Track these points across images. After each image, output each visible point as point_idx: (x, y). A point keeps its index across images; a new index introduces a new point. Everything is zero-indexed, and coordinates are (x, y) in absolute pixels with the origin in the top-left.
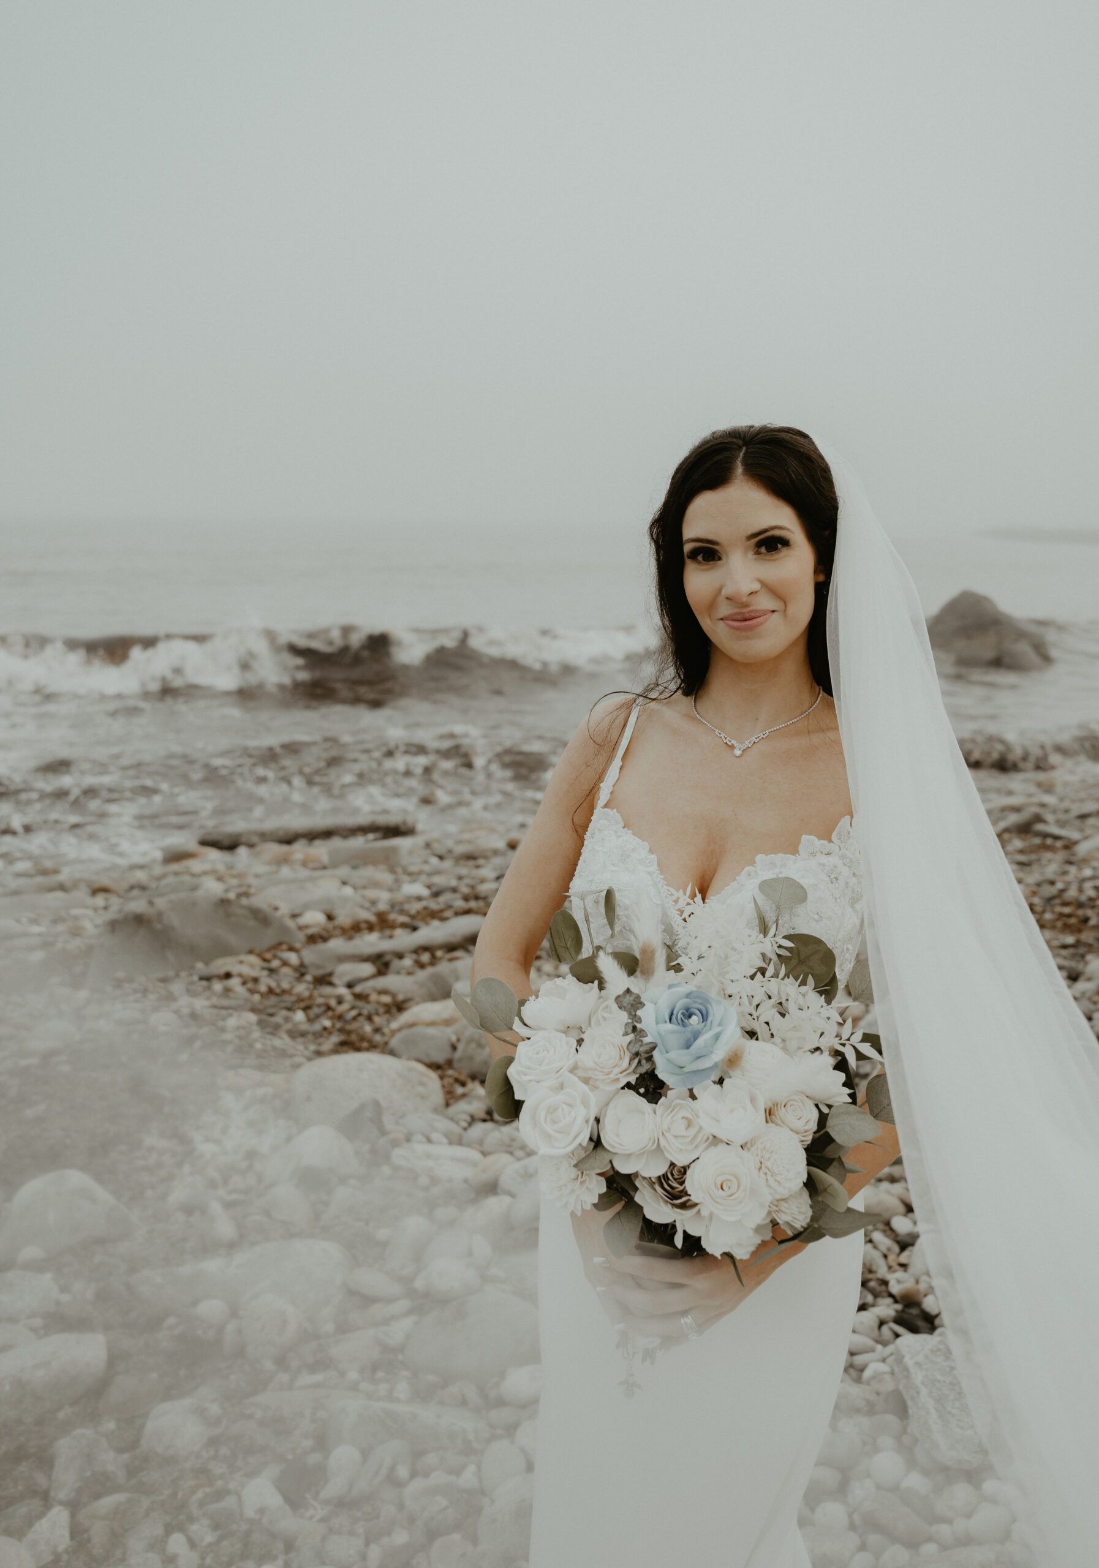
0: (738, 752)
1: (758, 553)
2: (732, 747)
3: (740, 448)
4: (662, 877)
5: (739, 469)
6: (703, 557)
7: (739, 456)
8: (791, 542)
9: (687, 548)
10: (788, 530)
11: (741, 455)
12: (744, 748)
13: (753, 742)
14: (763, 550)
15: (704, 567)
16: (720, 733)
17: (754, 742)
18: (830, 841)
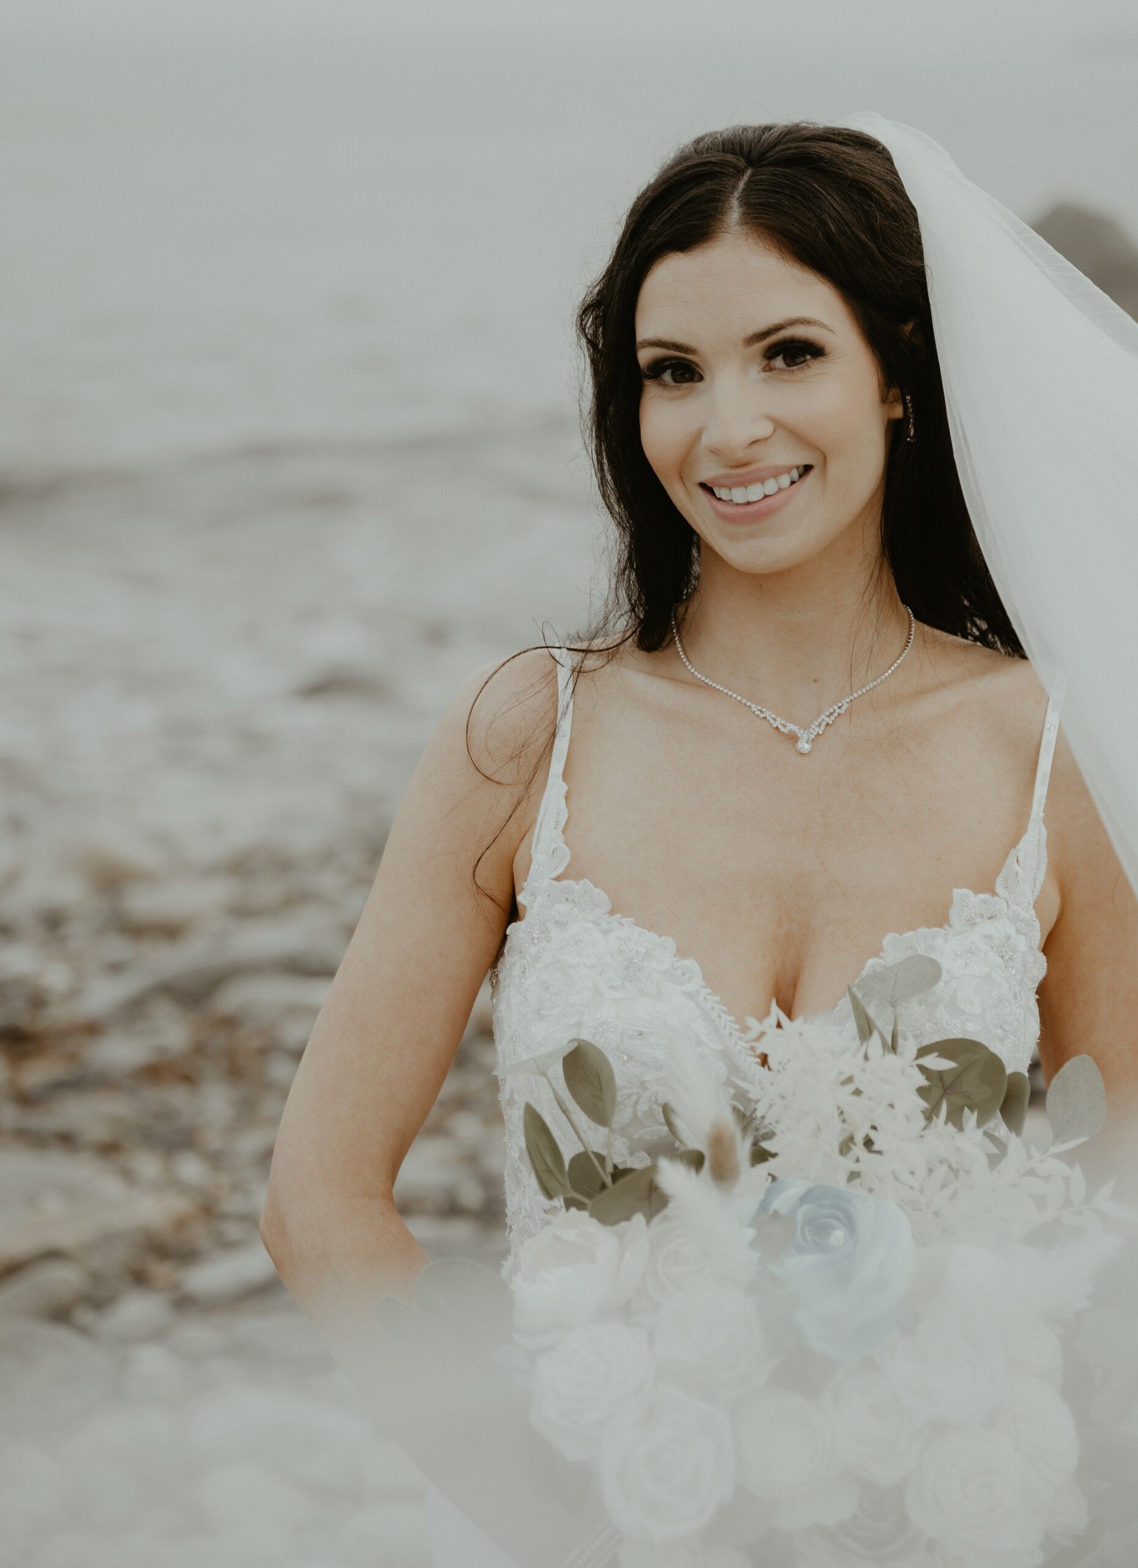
0: (804, 746)
1: (768, 369)
2: (793, 738)
3: (740, 172)
4: (718, 998)
5: (734, 213)
6: (673, 374)
7: (734, 187)
8: (828, 349)
9: (645, 356)
10: (821, 325)
11: (741, 185)
12: (813, 737)
13: (824, 724)
14: (779, 362)
15: (675, 393)
16: (762, 712)
17: (828, 724)
18: (994, 893)
